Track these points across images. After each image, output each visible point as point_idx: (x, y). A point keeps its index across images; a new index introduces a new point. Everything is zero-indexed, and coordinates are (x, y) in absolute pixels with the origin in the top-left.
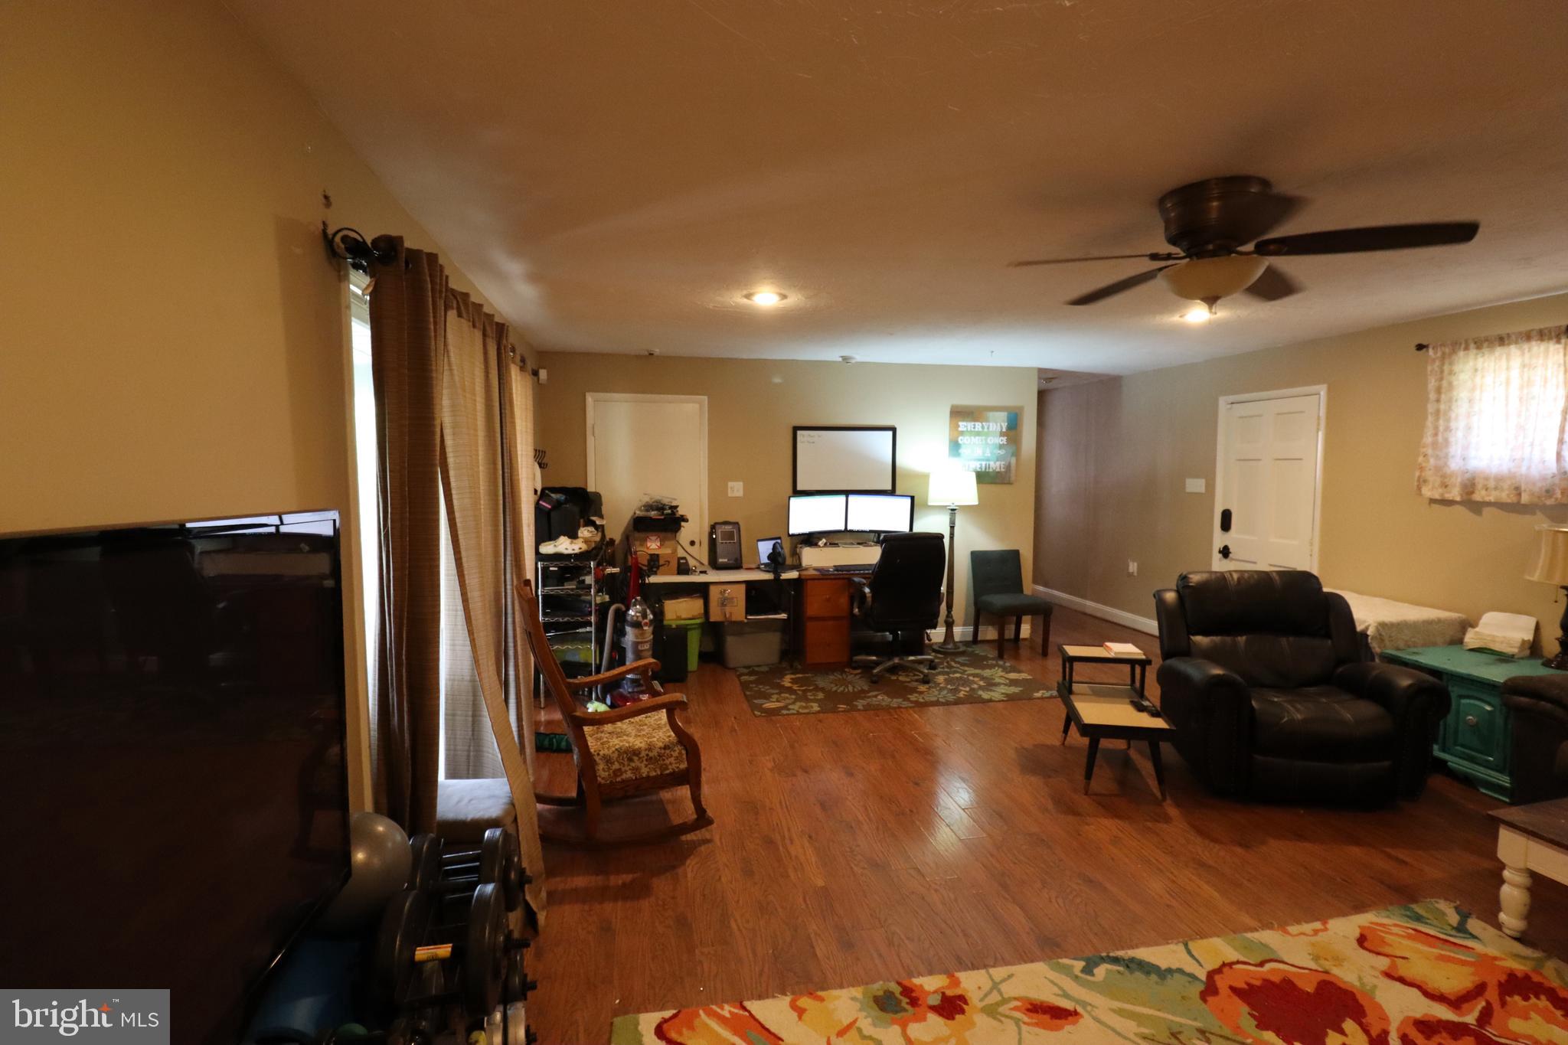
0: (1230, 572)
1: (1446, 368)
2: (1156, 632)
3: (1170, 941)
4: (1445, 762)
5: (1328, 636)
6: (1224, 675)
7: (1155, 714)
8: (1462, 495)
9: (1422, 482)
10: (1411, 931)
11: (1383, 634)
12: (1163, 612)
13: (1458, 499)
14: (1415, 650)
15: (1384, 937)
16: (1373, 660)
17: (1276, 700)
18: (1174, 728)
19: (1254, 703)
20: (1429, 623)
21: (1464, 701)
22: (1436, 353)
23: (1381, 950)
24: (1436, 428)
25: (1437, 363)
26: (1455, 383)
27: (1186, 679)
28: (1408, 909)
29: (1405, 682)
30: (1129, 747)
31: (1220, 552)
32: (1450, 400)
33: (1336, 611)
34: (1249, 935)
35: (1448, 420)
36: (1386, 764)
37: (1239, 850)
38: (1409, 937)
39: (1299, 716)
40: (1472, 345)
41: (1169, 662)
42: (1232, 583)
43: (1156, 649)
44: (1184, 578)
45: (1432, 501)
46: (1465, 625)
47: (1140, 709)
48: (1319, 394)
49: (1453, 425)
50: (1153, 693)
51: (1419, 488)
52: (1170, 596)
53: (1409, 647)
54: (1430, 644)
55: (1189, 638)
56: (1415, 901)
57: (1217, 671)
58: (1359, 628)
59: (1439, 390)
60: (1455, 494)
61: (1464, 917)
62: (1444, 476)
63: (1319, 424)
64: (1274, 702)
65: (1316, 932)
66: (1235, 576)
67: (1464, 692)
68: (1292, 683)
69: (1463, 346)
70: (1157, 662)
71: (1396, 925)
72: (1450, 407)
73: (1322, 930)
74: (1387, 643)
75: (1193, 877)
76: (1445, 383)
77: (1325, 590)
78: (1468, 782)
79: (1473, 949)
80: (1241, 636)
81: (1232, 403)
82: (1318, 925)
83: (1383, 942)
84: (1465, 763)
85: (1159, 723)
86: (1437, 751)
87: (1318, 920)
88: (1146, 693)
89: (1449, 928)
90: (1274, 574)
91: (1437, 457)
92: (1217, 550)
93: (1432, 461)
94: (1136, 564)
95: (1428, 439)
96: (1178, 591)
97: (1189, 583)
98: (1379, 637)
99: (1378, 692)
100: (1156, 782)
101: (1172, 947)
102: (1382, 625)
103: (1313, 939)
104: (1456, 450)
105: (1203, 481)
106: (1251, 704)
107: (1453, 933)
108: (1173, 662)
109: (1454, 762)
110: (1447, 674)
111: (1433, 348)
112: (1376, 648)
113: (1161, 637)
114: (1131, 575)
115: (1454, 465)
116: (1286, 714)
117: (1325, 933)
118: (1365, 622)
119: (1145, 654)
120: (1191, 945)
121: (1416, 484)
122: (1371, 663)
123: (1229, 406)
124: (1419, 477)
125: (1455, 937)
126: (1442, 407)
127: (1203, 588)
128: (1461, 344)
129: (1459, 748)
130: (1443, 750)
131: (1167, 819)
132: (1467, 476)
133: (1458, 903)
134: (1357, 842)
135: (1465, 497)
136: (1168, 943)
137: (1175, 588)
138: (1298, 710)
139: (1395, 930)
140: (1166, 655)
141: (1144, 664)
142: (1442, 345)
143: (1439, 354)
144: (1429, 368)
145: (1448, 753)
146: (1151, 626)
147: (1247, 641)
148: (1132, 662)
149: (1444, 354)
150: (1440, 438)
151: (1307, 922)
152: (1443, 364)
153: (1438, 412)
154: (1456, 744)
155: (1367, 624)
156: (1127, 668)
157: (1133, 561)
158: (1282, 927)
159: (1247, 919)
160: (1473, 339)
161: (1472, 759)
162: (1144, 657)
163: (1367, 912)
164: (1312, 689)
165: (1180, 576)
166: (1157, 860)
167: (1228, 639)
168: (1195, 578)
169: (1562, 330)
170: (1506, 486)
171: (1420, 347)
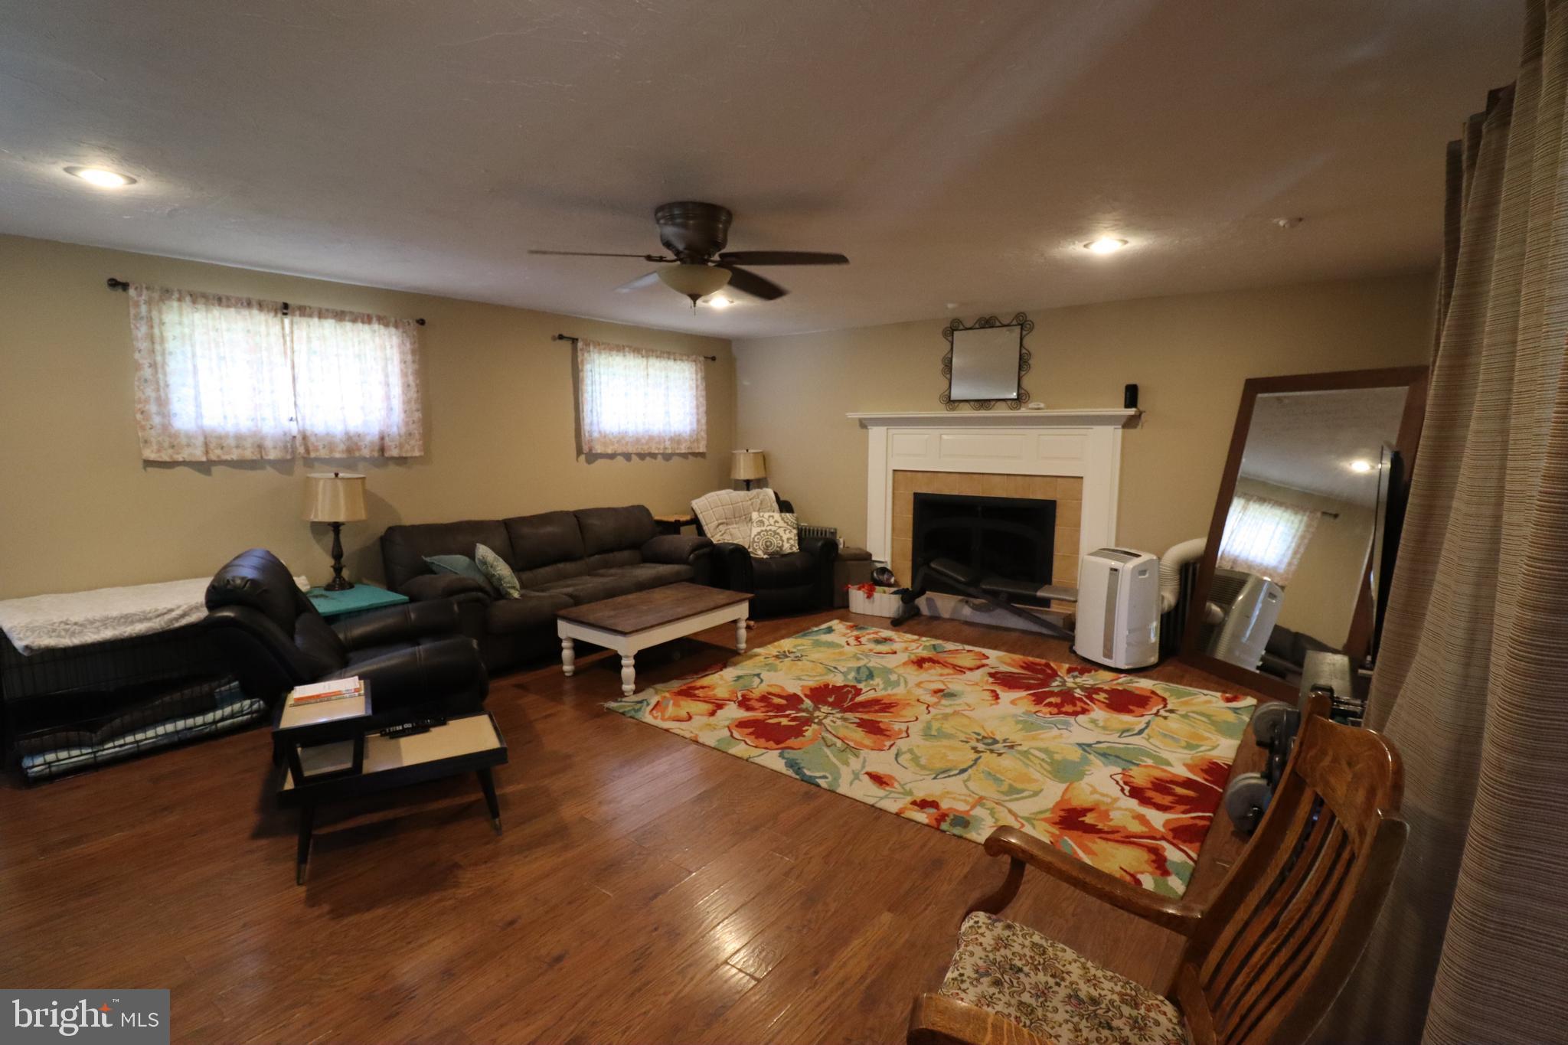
1: (156, 316)
9: (141, 442)
22: (139, 296)
25: (143, 308)
26: (169, 335)
40: (186, 298)
45: (152, 463)
51: (137, 450)
59: (149, 339)
76: (155, 333)
111: (135, 290)
115: (184, 424)
124: (139, 436)
128: (173, 293)
142: (148, 289)
143: (144, 299)
144: (134, 311)
149: (149, 299)
152: (149, 311)
160: (188, 292)
169: (280, 305)
170: (248, 444)
171: (114, 284)
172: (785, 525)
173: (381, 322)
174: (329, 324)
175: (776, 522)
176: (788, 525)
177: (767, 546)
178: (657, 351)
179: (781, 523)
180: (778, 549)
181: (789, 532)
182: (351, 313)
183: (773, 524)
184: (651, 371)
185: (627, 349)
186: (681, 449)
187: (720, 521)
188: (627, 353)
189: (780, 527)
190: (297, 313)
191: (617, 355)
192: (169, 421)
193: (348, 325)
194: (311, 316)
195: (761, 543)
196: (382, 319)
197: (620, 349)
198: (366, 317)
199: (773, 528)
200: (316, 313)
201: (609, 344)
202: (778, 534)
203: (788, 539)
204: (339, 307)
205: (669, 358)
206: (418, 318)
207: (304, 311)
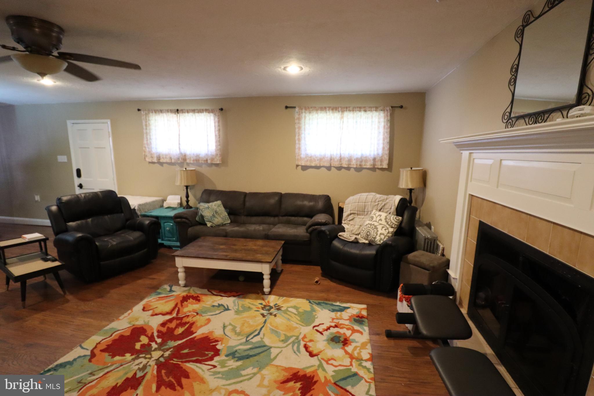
0: (80, 194)
1: (147, 118)
2: (50, 224)
3: (73, 349)
4: (163, 244)
5: (122, 212)
6: (82, 236)
7: (54, 260)
8: (157, 161)
9: (145, 156)
10: (158, 299)
11: (140, 208)
12: (51, 215)
13: (156, 161)
14: (150, 211)
15: (150, 304)
16: (139, 217)
17: (106, 240)
18: (64, 263)
19: (97, 243)
20: (154, 202)
21: (165, 224)
22: (144, 113)
23: (150, 309)
24: (147, 138)
25: (145, 116)
26: (150, 124)
27: (66, 242)
28: (156, 292)
29: (147, 222)
30: (45, 279)
31: (78, 186)
32: (150, 129)
33: (124, 202)
34: (106, 328)
35: (150, 136)
36: (145, 250)
37: (100, 300)
38: (157, 300)
39: (115, 243)
40: (153, 112)
41: (58, 237)
42: (82, 198)
43: (51, 231)
44: (59, 199)
45: (150, 163)
46: (164, 201)
47: (46, 260)
48: (108, 123)
49: (152, 137)
50: (53, 251)
51: (145, 158)
52: (54, 208)
53: (149, 210)
54: (155, 208)
55: (66, 224)
56: (158, 289)
57: (80, 235)
58: (132, 207)
59: (146, 125)
60: (155, 160)
61: (171, 287)
62: (151, 154)
63: (109, 135)
64: (105, 241)
65: (129, 314)
66: (83, 195)
67: (165, 221)
68: (111, 232)
69: (151, 111)
70: (52, 238)
71: (153, 299)
72: (150, 131)
73: (131, 312)
74: (142, 211)
75: (82, 319)
76: (147, 123)
77: (119, 196)
78: (170, 247)
79: (174, 295)
80: (89, 218)
81: (73, 124)
82: (130, 311)
83: (150, 306)
84: (169, 242)
85: (57, 264)
86: (160, 241)
87: (129, 310)
88: (49, 252)
89: (168, 292)
90: (99, 193)
91: (149, 148)
92: (77, 186)
93: (147, 149)
94: (38, 196)
95: (145, 142)
96: (57, 206)
97: (62, 201)
98: (139, 209)
99: (140, 227)
100: (60, 289)
101: (75, 350)
102: (140, 205)
103: (128, 317)
104: (153, 145)
105: (66, 157)
106: (96, 244)
107: (169, 293)
108: (60, 236)
109: (166, 243)
110: (160, 217)
111: (143, 111)
112: (139, 213)
113: (52, 226)
114: (37, 201)
115: (154, 151)
116: (110, 244)
117: (132, 313)
118: (134, 205)
119: (44, 236)
120: (83, 345)
121: (144, 157)
122: (138, 219)
123: (72, 125)
124: (144, 154)
125: (169, 294)
126: (148, 131)
127: (68, 202)
128: (150, 111)
129: (166, 238)
130: (162, 240)
131: (68, 301)
132: (158, 154)
133: (169, 284)
134: (140, 278)
135: (158, 161)
136: (73, 350)
137: (56, 204)
138: (114, 241)
139: (153, 300)
140: (56, 234)
141: (45, 240)
142: (145, 110)
143: (145, 113)
144: (142, 118)
145: (164, 241)
146: (47, 222)
147: (92, 221)
148: (39, 241)
149: (146, 113)
150: (149, 142)
151: (126, 313)
152: (146, 117)
153: (147, 133)
154: (165, 237)
155: (135, 206)
156: (37, 244)
157: (37, 195)
158: (117, 318)
159: (104, 323)
160: (154, 110)
161: (169, 241)
162: (44, 237)
163: (144, 299)
164: (119, 232)
165: (57, 198)
166: (64, 320)
167: (84, 221)
168: (65, 199)
169: (176, 110)
170: (168, 157)
171: (139, 110)
172: (385, 224)
173: (207, 111)
174: (191, 114)
175: (381, 220)
176: (387, 224)
177: (367, 235)
178: (349, 107)
179: (383, 222)
180: (373, 239)
181: (385, 230)
182: (197, 110)
183: (377, 221)
184: (345, 119)
185: (328, 109)
186: (367, 165)
187: (352, 212)
188: (328, 111)
189: (381, 224)
190: (181, 112)
191: (321, 113)
192: (151, 150)
193: (197, 114)
194: (185, 113)
195: (365, 232)
196: (207, 110)
197: (323, 109)
198: (201, 110)
199: (376, 224)
200: (186, 112)
201: (315, 107)
202: (377, 228)
203: (381, 234)
204: (193, 108)
205: (360, 111)
206: (220, 108)
207: (183, 111)
